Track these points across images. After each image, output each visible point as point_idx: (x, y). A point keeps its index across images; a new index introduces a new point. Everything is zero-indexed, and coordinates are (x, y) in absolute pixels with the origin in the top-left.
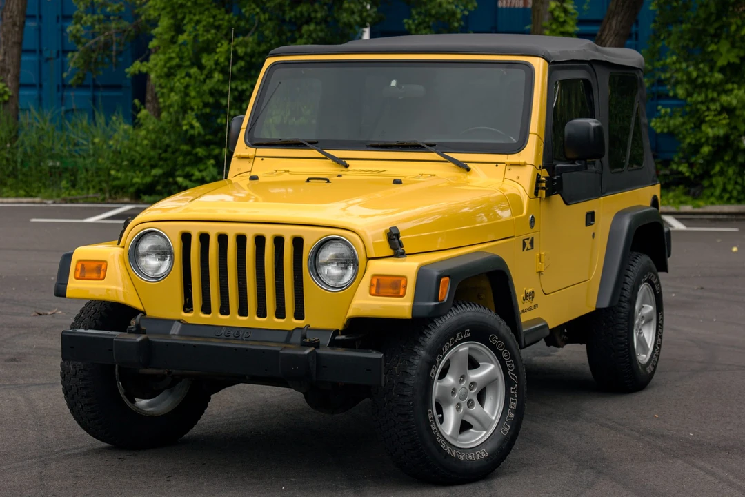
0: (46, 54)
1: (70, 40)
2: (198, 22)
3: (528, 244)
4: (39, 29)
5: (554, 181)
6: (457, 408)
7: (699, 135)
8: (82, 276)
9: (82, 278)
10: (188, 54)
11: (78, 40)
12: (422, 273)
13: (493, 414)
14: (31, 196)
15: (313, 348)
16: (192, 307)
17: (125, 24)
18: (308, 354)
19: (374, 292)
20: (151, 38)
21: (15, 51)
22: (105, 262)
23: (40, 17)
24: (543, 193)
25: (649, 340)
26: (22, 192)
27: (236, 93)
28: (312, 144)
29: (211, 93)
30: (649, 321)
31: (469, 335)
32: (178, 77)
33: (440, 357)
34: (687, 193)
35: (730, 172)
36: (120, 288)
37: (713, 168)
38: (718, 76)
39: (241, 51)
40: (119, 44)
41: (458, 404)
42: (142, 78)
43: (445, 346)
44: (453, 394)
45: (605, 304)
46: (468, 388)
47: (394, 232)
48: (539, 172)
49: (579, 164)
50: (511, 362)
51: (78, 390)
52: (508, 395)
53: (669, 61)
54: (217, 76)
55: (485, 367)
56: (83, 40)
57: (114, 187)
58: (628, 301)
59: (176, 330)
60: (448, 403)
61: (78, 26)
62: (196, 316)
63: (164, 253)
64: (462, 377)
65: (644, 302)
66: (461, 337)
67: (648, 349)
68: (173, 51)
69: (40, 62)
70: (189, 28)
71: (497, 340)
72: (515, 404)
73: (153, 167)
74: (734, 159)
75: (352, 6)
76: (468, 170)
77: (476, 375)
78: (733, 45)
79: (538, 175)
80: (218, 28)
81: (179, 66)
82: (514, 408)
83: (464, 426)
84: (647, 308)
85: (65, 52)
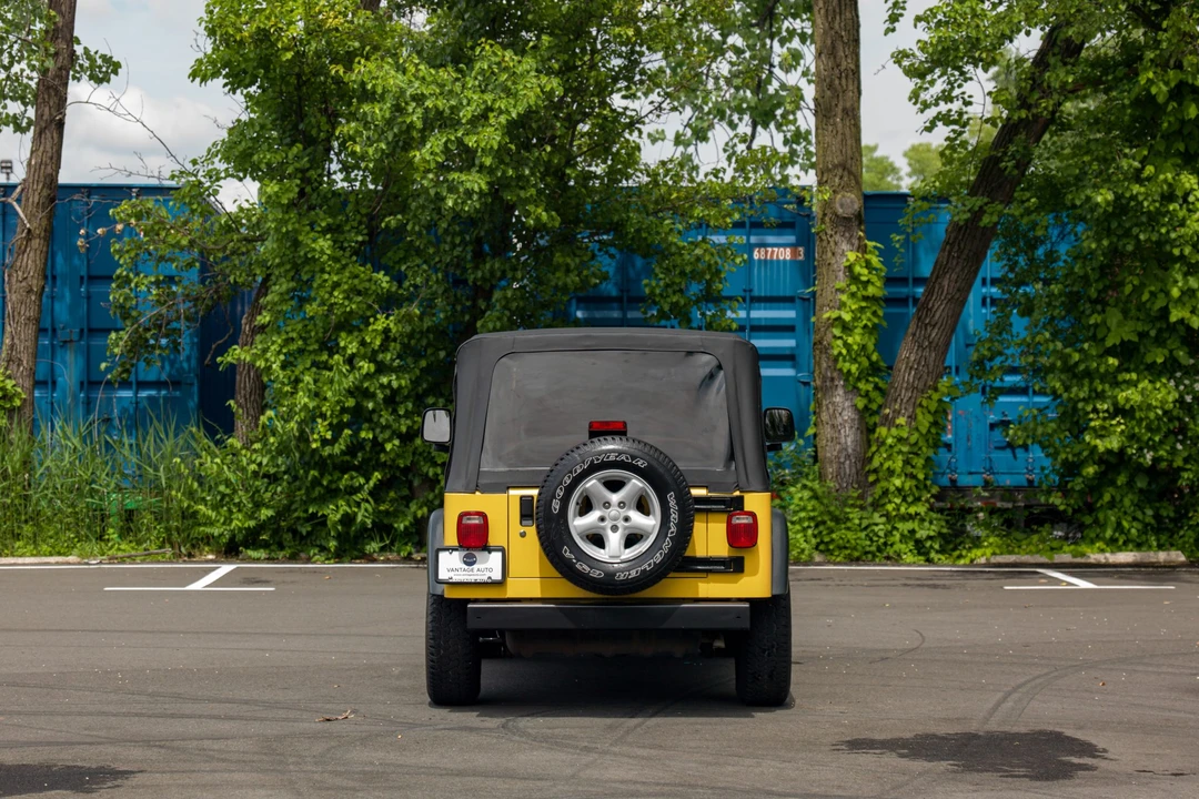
1: (112, 312)
2: (336, 285)
7: (1077, 448)
10: (317, 333)
11: (125, 313)
14: (59, 554)
17: (198, 288)
20: (258, 310)
21: (31, 330)
26: (45, 547)
27: (388, 392)
29: (350, 393)
32: (301, 368)
35: (1127, 502)
37: (1101, 497)
54: (366, 367)
56: (134, 314)
61: (127, 290)
68: (294, 328)
70: (321, 293)
74: (1130, 484)
75: (569, 260)
81: (301, 351)
85: (94, 331)
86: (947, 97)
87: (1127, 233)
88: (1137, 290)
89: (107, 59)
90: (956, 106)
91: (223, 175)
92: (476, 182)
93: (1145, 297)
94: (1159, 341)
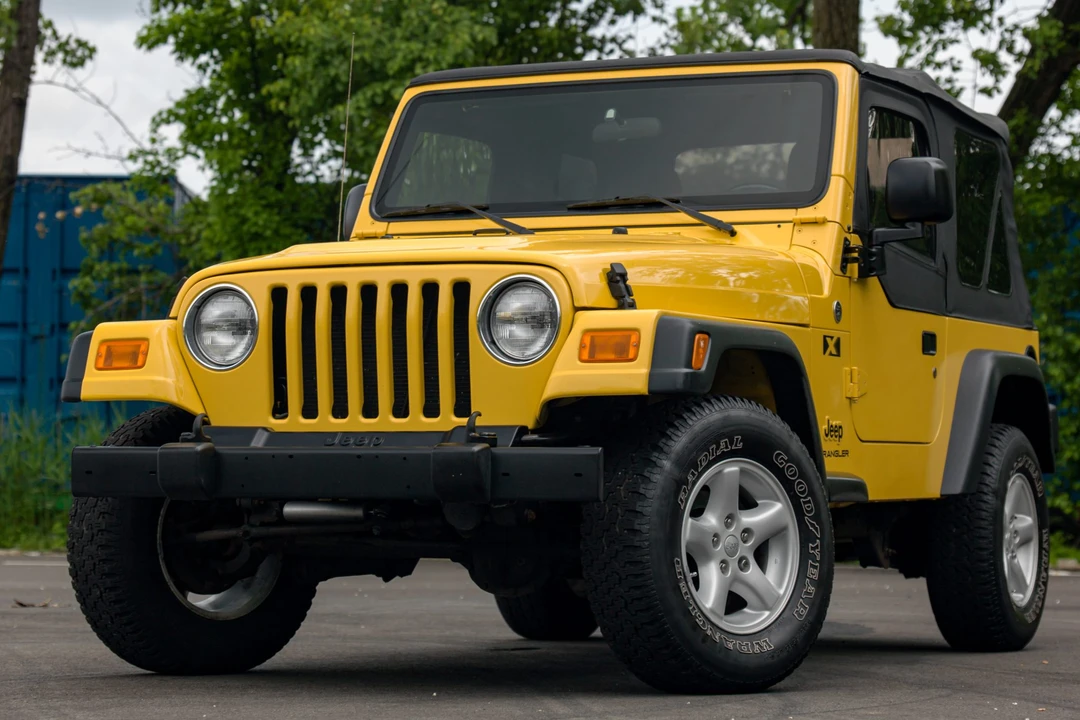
0: (34, 330)
1: (73, 300)
3: (833, 347)
4: (24, 291)
5: (872, 254)
6: (721, 568)
8: (108, 365)
9: (107, 367)
11: (86, 301)
13: (780, 585)
15: (487, 445)
16: (287, 411)
18: (479, 452)
19: (586, 356)
22: (146, 340)
23: (26, 271)
24: (854, 268)
25: (1027, 570)
30: (1025, 542)
31: (740, 446)
33: (693, 474)
36: (170, 380)
41: (723, 562)
43: (702, 457)
44: (716, 544)
45: (957, 488)
46: (740, 539)
47: (618, 271)
48: (848, 236)
49: (912, 228)
50: (809, 502)
51: (95, 564)
52: (804, 556)
55: (767, 507)
56: (94, 301)
58: (993, 493)
59: (260, 440)
60: (708, 557)
61: (88, 279)
62: (295, 422)
63: (241, 328)
64: (728, 517)
65: (1017, 509)
66: (727, 447)
67: (1026, 586)
69: (23, 344)
71: (787, 462)
72: (815, 571)
76: (733, 233)
79: (846, 239)
82: (815, 577)
83: (734, 603)
84: (1023, 520)
85: (64, 326)
89: (81, 44)
91: (180, 154)
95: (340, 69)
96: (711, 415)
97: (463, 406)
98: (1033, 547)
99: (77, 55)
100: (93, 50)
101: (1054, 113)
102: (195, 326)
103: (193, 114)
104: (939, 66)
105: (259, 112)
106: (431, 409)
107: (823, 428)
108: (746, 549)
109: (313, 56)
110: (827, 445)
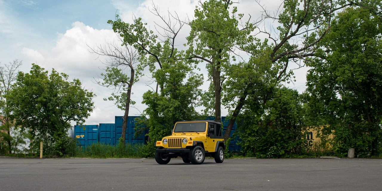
0: (129, 134)
2: (157, 127)
3: (206, 142)
5: (209, 135)
7: (244, 145)
8: (158, 144)
11: (135, 130)
12: (194, 142)
13: (201, 158)
14: (128, 158)
15: (183, 149)
17: (144, 128)
19: (189, 143)
20: (149, 130)
21: (125, 133)
22: (160, 142)
23: (128, 127)
24: (207, 136)
25: (222, 157)
26: (126, 157)
28: (182, 132)
30: (222, 155)
31: (199, 149)
34: (243, 156)
36: (162, 145)
37: (247, 151)
38: (247, 135)
39: (165, 131)
40: (143, 131)
42: (147, 136)
43: (196, 150)
45: (216, 151)
47: (191, 138)
48: (207, 134)
49: (211, 133)
50: (203, 152)
52: (203, 156)
53: (238, 133)
54: (161, 136)
57: (142, 156)
58: (219, 151)
59: (168, 149)
60: (197, 156)
61: (135, 128)
62: (170, 148)
63: (166, 141)
65: (221, 153)
67: (222, 159)
68: (153, 132)
70: (156, 128)
71: (202, 150)
73: (149, 152)
74: (250, 150)
76: (199, 134)
77: (199, 153)
78: (250, 130)
80: (161, 128)
81: (154, 134)
83: (198, 159)
85: (133, 133)
86: (227, 104)
87: (248, 120)
88: (250, 127)
89: (134, 102)
90: (229, 106)
91: (146, 114)
92: (171, 114)
93: (251, 127)
94: (253, 133)
95: (164, 107)
96: (197, 147)
97: (181, 147)
98: (223, 155)
99: (134, 103)
100: (135, 102)
101: (241, 109)
102: (163, 141)
103: (148, 111)
104: (228, 105)
105: (155, 110)
106: (179, 147)
107: (205, 147)
108: (199, 155)
109: (161, 106)
110: (205, 148)
